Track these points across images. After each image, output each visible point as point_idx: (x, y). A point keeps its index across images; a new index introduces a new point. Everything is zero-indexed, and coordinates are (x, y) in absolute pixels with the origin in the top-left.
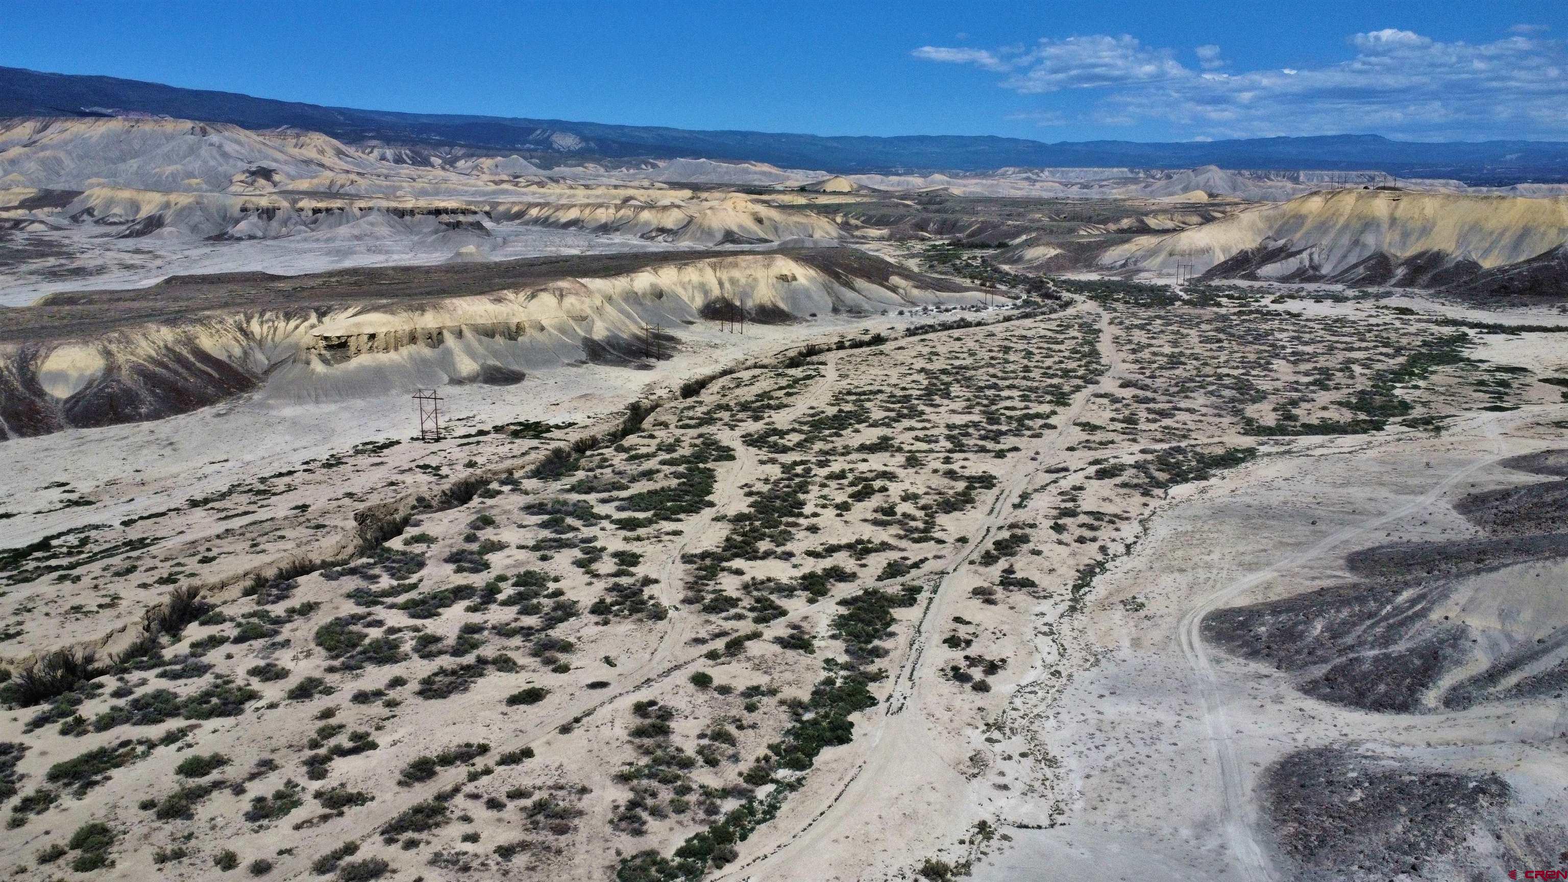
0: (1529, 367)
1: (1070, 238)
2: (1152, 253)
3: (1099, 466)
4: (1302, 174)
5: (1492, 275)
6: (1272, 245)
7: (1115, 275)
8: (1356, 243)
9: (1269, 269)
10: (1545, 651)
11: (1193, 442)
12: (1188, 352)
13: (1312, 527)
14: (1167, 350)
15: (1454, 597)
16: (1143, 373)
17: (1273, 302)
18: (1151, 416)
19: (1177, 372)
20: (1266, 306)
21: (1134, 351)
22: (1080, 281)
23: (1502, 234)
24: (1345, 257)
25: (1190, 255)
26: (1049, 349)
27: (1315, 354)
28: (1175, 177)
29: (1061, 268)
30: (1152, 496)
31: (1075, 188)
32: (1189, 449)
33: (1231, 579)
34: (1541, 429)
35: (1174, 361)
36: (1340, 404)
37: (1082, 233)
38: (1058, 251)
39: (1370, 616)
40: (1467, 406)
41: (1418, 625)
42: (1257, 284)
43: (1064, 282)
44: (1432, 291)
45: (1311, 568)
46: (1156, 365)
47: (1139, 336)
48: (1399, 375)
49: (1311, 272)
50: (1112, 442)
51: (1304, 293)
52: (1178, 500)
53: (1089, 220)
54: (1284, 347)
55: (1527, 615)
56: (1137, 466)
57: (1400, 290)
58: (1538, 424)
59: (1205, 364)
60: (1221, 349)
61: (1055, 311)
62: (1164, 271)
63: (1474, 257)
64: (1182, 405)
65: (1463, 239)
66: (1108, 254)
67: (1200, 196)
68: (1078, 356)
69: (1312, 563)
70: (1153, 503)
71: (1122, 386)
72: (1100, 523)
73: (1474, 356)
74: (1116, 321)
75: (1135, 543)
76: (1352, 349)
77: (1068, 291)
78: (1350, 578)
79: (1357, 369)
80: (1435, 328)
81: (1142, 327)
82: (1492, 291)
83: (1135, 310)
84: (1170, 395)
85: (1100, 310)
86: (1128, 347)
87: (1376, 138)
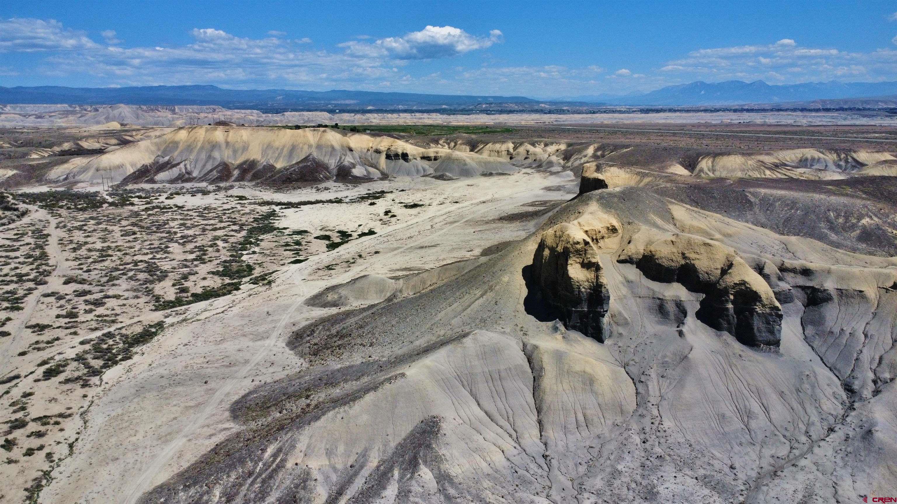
0: (308, 230)
1: (22, 162)
2: (84, 169)
3: (47, 366)
4: (176, 107)
5: (282, 172)
6: (162, 160)
7: (59, 186)
8: (209, 157)
9: (161, 176)
10: (356, 474)
11: (119, 325)
12: (113, 245)
13: (205, 387)
14: (99, 245)
15: (299, 446)
16: (82, 269)
17: (166, 198)
18: (88, 308)
19: (106, 264)
20: (162, 202)
21: (74, 250)
22: (34, 194)
23: (282, 149)
24: (204, 166)
25: (110, 169)
26: (7, 257)
27: (195, 236)
28: (100, 110)
29: (18, 184)
30: (90, 386)
31: (32, 118)
32: (116, 333)
33: (153, 456)
34: (321, 273)
35: (104, 254)
36: (213, 273)
37: (34, 156)
38: (15, 172)
39: (250, 474)
40: (282, 262)
41: (280, 475)
42: (156, 186)
43: (21, 195)
44: (254, 183)
45: (208, 426)
46: (90, 260)
47: (78, 236)
48: (245, 244)
49: (187, 176)
50: (58, 339)
51: (185, 190)
52: (111, 384)
53: (40, 145)
54: (175, 233)
55: (341, 448)
56: (79, 358)
57: (237, 183)
58: (319, 269)
59: (126, 254)
60: (136, 240)
61: (14, 221)
62: (95, 181)
63: (271, 162)
64: (110, 293)
65: (264, 152)
66: (53, 172)
67: (115, 126)
68: (31, 260)
69: (207, 422)
70: (91, 392)
71: (66, 283)
72: (47, 427)
73: (281, 226)
74: (61, 225)
75: (77, 440)
76: (215, 229)
77: (24, 202)
78: (235, 427)
79: (220, 243)
80: (259, 208)
81: (80, 228)
82: (283, 181)
83: (75, 214)
84: (102, 285)
85: (49, 217)
86: (71, 246)
87: (212, 87)
